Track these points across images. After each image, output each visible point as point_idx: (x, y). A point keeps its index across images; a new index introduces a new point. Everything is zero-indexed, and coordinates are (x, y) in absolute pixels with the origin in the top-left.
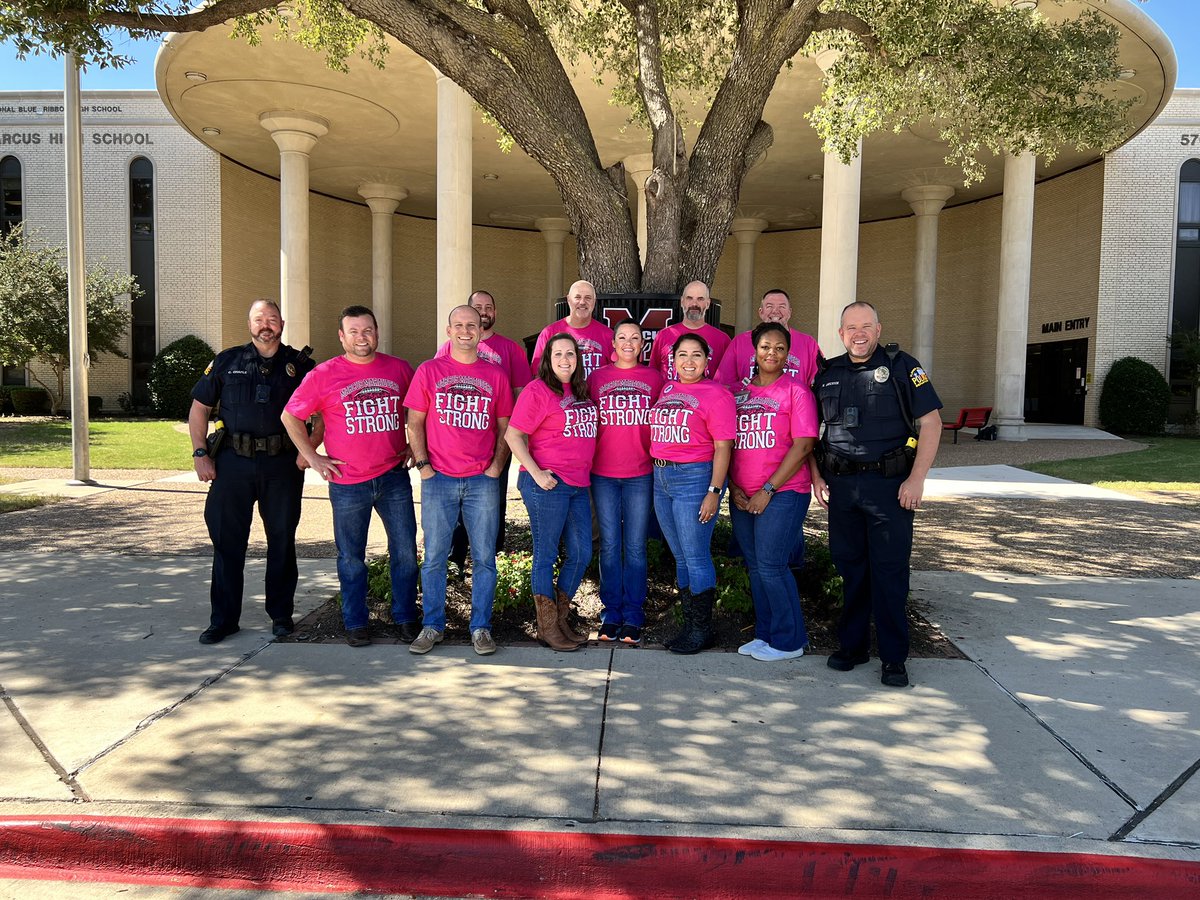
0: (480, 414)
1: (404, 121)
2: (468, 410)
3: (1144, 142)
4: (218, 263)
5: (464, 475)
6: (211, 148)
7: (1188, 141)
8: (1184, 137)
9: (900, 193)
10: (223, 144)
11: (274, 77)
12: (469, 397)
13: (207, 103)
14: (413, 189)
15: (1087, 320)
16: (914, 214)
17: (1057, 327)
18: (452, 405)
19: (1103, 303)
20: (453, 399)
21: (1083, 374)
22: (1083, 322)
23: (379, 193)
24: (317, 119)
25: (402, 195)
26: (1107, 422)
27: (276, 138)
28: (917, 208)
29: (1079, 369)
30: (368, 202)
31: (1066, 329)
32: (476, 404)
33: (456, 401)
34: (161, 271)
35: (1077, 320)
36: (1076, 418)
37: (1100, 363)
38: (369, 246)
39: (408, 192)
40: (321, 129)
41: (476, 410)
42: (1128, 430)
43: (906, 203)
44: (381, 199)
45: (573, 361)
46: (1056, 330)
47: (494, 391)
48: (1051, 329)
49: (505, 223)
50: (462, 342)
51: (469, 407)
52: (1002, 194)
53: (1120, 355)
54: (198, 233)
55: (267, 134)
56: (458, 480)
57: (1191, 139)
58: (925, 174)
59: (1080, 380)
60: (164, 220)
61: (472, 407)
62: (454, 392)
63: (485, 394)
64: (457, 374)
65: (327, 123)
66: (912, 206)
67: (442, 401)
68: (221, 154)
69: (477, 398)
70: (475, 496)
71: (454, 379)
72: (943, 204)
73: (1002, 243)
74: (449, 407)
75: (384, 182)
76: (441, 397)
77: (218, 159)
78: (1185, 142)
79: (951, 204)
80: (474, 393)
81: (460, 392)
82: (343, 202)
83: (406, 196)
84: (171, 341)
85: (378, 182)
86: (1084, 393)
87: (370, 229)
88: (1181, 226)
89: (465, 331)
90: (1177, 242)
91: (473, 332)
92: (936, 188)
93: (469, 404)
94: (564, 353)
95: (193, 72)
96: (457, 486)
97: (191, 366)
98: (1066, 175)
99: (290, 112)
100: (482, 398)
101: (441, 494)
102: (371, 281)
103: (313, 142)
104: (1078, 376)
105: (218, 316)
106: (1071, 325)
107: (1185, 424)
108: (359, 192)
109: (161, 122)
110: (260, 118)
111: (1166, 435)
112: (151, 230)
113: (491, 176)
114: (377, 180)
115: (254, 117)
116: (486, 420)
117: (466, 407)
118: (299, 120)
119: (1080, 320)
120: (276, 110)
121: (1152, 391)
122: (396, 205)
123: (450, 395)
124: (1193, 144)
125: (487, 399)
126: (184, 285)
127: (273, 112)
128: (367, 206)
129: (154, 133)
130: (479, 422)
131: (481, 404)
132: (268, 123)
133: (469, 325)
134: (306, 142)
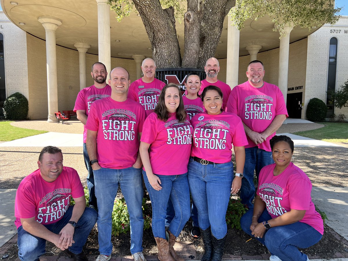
0: (130, 132)
1: (87, 21)
2: (123, 129)
3: (319, 32)
4: (26, 68)
5: (120, 168)
6: (23, 30)
7: (332, 32)
8: (331, 30)
9: (245, 48)
10: (27, 28)
11: (41, 4)
12: (123, 122)
13: (20, 13)
14: (92, 45)
15: (302, 87)
16: (249, 54)
17: (293, 89)
18: (112, 127)
19: (307, 81)
20: (112, 123)
21: (301, 103)
22: (301, 87)
23: (81, 46)
24: (58, 19)
25: (88, 47)
26: (308, 118)
27: (44, 25)
28: (250, 52)
29: (299, 102)
30: (78, 49)
31: (296, 89)
32: (127, 125)
33: (114, 124)
34: (7, 71)
35: (299, 87)
36: (299, 117)
37: (306, 100)
38: (78, 64)
39: (91, 46)
40: (59, 23)
41: (127, 129)
42: (315, 120)
43: (247, 51)
44: (82, 48)
45: (178, 100)
46: (292, 90)
47: (137, 117)
48: (291, 90)
49: (123, 56)
50: (118, 89)
51: (123, 127)
52: (279, 47)
53: (312, 97)
54: (19, 58)
55: (41, 24)
56: (116, 171)
57: (333, 31)
58: (254, 41)
59: (300, 105)
60: (8, 54)
61: (125, 127)
62: (113, 119)
63: (132, 119)
64: (115, 108)
65: (61, 21)
66: (249, 52)
67: (106, 125)
68: (27, 32)
69: (127, 122)
70: (127, 180)
71: (113, 111)
72: (258, 51)
73: (279, 62)
74: (110, 128)
75: (82, 42)
76: (105, 122)
77: (25, 33)
78: (331, 32)
79: (261, 52)
80: (125, 119)
81: (117, 119)
82: (69, 49)
83: (90, 47)
84: (11, 94)
85: (81, 42)
86: (301, 109)
87: (78, 58)
88: (330, 58)
89: (120, 82)
90: (329, 63)
91: (124, 83)
92: (256, 46)
93: (123, 125)
94: (172, 95)
95: (13, 2)
96: (116, 174)
97: (18, 102)
98: (295, 42)
99: (48, 17)
100: (131, 122)
101: (106, 179)
102: (79, 75)
103: (57, 27)
104: (299, 104)
105: (27, 86)
106: (297, 88)
107: (331, 118)
108: (75, 46)
109: (6, 21)
110: (38, 18)
111: (326, 122)
112: (3, 57)
113: (117, 41)
114: (80, 42)
115: (36, 18)
116: (133, 135)
117: (121, 128)
118: (52, 19)
119: (300, 87)
120: (43, 16)
121: (322, 108)
122: (87, 50)
123: (111, 121)
124: (334, 32)
125: (133, 122)
126: (15, 75)
127: (42, 16)
128: (78, 51)
129: (4, 25)
130: (129, 136)
131: (130, 125)
132: (41, 20)
133: (122, 79)
134: (54, 27)
